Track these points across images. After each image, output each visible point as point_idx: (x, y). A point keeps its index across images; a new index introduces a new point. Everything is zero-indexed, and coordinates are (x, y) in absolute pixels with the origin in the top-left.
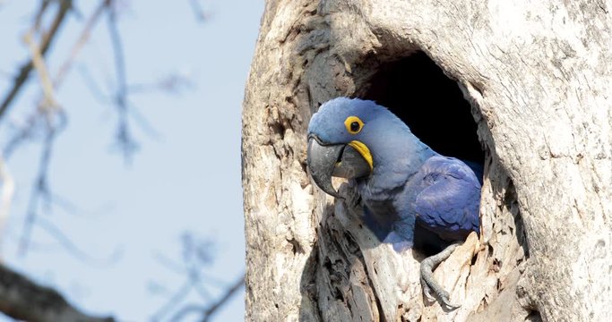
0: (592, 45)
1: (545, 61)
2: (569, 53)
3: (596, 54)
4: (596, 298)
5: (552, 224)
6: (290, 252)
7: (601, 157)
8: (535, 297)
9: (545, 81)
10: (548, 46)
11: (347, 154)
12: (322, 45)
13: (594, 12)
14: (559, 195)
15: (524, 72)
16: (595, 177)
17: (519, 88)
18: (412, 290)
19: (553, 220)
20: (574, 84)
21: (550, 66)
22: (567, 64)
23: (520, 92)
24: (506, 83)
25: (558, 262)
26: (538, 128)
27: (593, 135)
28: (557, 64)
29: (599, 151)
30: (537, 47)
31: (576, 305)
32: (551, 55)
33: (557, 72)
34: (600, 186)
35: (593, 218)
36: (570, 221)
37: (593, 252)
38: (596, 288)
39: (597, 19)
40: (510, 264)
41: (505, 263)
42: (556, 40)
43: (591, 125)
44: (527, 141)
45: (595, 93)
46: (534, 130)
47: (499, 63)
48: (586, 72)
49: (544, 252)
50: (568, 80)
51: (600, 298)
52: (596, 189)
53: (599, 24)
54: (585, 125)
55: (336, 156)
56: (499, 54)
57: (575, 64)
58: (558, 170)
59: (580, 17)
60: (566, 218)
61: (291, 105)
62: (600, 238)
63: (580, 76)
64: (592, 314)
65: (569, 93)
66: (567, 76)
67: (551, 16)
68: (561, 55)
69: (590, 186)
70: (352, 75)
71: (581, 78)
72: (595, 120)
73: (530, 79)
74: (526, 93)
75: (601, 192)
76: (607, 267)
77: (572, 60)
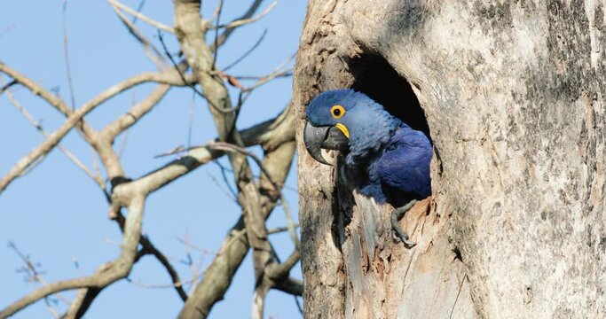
0: (498, 53)
1: (462, 67)
2: (480, 60)
3: (500, 60)
4: (493, 246)
5: (462, 191)
6: (320, 199)
7: (499, 139)
8: (457, 244)
9: (462, 83)
10: (465, 56)
11: (333, 133)
12: (331, 49)
13: (502, 27)
14: (467, 170)
15: (446, 76)
16: (495, 155)
17: (443, 90)
18: (386, 234)
19: (463, 188)
20: (482, 84)
21: (466, 71)
22: (478, 69)
24: (434, 85)
25: (467, 220)
26: (455, 118)
27: (494, 123)
28: (471, 69)
29: (497, 135)
30: (456, 57)
31: (479, 252)
32: (466, 62)
33: (470, 76)
34: (498, 161)
35: (492, 186)
36: (475, 189)
37: (491, 212)
38: (492, 239)
39: (504, 33)
40: (445, 217)
41: (442, 217)
42: (471, 51)
43: (493, 116)
44: (447, 129)
45: (498, 90)
46: (453, 120)
47: (429, 70)
48: (491, 74)
49: (458, 211)
50: (478, 81)
51: (496, 247)
52: (495, 164)
53: (505, 36)
54: (489, 115)
55: (324, 134)
56: (429, 62)
57: (484, 69)
58: (467, 151)
59: (490, 32)
60: (472, 187)
61: (317, 91)
62: (497, 200)
63: (487, 79)
64: (489, 259)
65: (478, 91)
66: (477, 78)
67: (469, 32)
68: (474, 62)
69: (490, 162)
70: (349, 71)
71: (487, 80)
72: (496, 111)
73: (451, 81)
74: (448, 92)
75: (499, 166)
76: (501, 223)
77: (482, 66)
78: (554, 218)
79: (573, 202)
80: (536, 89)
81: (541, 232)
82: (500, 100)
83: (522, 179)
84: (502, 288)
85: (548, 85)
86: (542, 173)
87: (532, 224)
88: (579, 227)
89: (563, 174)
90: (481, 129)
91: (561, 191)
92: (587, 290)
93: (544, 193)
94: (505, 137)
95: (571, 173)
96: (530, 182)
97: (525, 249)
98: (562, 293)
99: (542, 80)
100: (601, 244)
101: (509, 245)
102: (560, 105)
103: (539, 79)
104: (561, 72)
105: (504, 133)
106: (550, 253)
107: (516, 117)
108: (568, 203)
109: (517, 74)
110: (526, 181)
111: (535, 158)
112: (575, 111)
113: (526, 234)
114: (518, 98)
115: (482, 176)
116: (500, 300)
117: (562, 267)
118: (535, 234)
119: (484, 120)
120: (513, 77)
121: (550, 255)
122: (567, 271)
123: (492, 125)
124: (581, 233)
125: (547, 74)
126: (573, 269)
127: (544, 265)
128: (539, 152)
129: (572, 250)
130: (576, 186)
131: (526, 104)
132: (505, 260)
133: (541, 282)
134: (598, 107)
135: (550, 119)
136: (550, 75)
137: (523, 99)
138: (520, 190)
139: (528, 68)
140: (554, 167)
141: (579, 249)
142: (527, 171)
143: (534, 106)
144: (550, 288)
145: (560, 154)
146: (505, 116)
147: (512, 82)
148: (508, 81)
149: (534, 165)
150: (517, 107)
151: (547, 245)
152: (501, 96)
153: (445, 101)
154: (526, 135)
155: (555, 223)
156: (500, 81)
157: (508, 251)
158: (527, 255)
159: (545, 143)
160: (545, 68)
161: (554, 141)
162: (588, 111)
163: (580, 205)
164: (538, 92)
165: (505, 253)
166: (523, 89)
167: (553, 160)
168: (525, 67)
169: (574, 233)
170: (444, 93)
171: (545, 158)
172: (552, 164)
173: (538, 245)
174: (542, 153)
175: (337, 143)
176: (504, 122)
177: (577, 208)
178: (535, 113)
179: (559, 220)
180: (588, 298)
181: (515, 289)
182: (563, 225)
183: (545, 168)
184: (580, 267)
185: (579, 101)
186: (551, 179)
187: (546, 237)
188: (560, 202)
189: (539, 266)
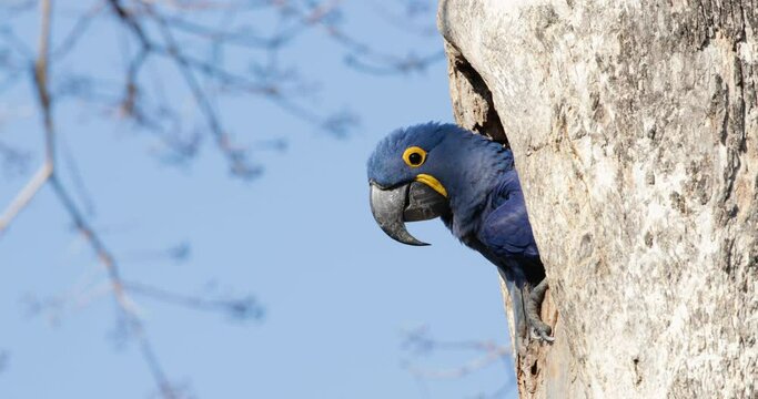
1: (530, 35)
2: (552, 18)
3: (580, 12)
4: (585, 305)
7: (580, 135)
9: (532, 63)
10: (533, 17)
11: (415, 192)
14: (541, 194)
15: (512, 55)
16: (576, 161)
17: (509, 77)
20: (556, 55)
21: (535, 41)
22: (549, 32)
23: (509, 81)
26: (526, 118)
27: (572, 111)
28: (540, 36)
29: (577, 129)
30: (522, 22)
32: (534, 26)
33: (540, 46)
34: (582, 171)
35: (577, 212)
37: (579, 253)
38: (584, 294)
42: (540, 7)
43: (570, 100)
46: (523, 123)
47: (490, 52)
48: (566, 37)
50: (550, 51)
51: (589, 306)
52: (579, 176)
54: (564, 100)
55: (403, 198)
56: (489, 40)
57: (556, 31)
60: (549, 220)
62: (584, 233)
63: (561, 43)
64: (583, 327)
65: (551, 67)
66: (549, 47)
68: (544, 23)
69: (571, 173)
71: (562, 47)
72: (573, 92)
73: (518, 63)
74: (515, 80)
75: (584, 177)
76: (593, 266)
77: (554, 26)
78: (665, 239)
79: (698, 208)
80: (635, 44)
81: (647, 267)
82: (581, 74)
83: (614, 190)
84: (604, 370)
85: (658, 35)
86: (643, 174)
87: (633, 257)
88: (710, 246)
89: (680, 167)
90: (554, 126)
91: (675, 195)
92: (722, 344)
93: (647, 203)
94: (588, 129)
95: (693, 163)
96: (625, 190)
97: (626, 299)
98: (682, 356)
99: (646, 28)
100: (751, 265)
101: (606, 298)
102: (677, 62)
103: (641, 25)
104: (679, 10)
105: (587, 123)
106: (662, 297)
107: (602, 94)
108: (690, 212)
109: (605, 28)
110: (620, 190)
111: (631, 152)
112: (701, 65)
113: (625, 275)
114: (606, 63)
115: (561, 199)
116: (604, 389)
117: (681, 314)
118: (639, 272)
119: (558, 110)
120: (599, 33)
121: (662, 300)
122: (688, 319)
123: (570, 115)
124: (713, 255)
125: (655, 18)
126: (699, 314)
127: (653, 317)
128: (639, 141)
129: (697, 285)
130: (703, 182)
131: (619, 68)
132: (603, 323)
133: (651, 345)
134: (746, 51)
135: (657, 86)
136: (661, 17)
137: (615, 63)
138: (613, 207)
139: (624, 13)
140: (664, 160)
141: (709, 280)
142: (620, 174)
143: (632, 71)
144: (664, 351)
145: (675, 139)
146: (586, 95)
147: (597, 40)
148: (590, 40)
149: (629, 163)
150: (604, 78)
151: (657, 285)
152: (580, 66)
153: (513, 95)
154: (617, 119)
155: (666, 247)
156: (580, 44)
157: (605, 308)
158: (630, 308)
159: (648, 124)
160: (651, 7)
161: (665, 119)
162: (729, 60)
163: (711, 211)
164: (639, 47)
165: (602, 311)
166: (615, 47)
167: (662, 149)
168: (618, 11)
169: (701, 257)
170: (511, 83)
171: (648, 147)
172: (660, 156)
173: (642, 289)
174: (645, 142)
175: (427, 205)
176: (585, 107)
177: (706, 216)
178: (632, 82)
179: (673, 242)
180: (725, 355)
181: (621, 367)
182: (680, 248)
183: (649, 165)
184: (710, 309)
185: (709, 49)
186: (659, 179)
187: (655, 273)
188: (675, 213)
189: (646, 321)
